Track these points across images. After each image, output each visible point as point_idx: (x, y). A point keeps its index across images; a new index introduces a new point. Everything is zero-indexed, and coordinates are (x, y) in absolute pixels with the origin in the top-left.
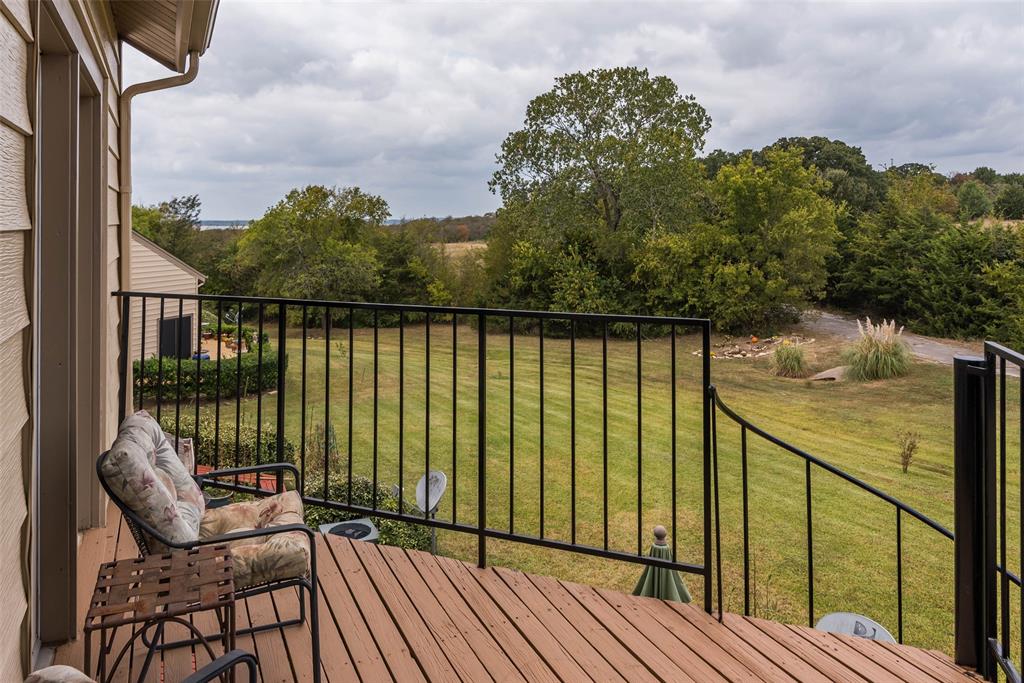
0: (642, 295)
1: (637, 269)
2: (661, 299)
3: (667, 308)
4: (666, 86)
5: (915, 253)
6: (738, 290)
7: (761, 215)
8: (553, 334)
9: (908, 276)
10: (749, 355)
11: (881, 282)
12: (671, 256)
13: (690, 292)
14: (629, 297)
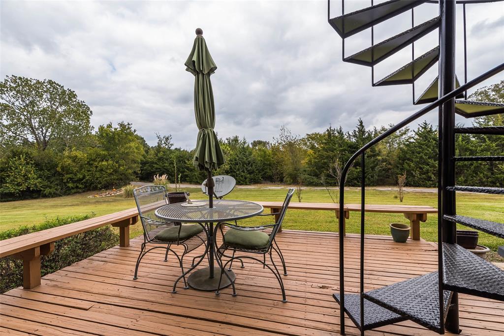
0: (61, 178)
1: (60, 166)
2: (71, 179)
3: (74, 182)
4: (72, 95)
5: (167, 159)
6: (108, 171)
7: (116, 145)
8: (3, 200)
9: (164, 166)
10: (113, 194)
11: (156, 169)
12: (77, 160)
13: (86, 174)
14: (53, 179)
